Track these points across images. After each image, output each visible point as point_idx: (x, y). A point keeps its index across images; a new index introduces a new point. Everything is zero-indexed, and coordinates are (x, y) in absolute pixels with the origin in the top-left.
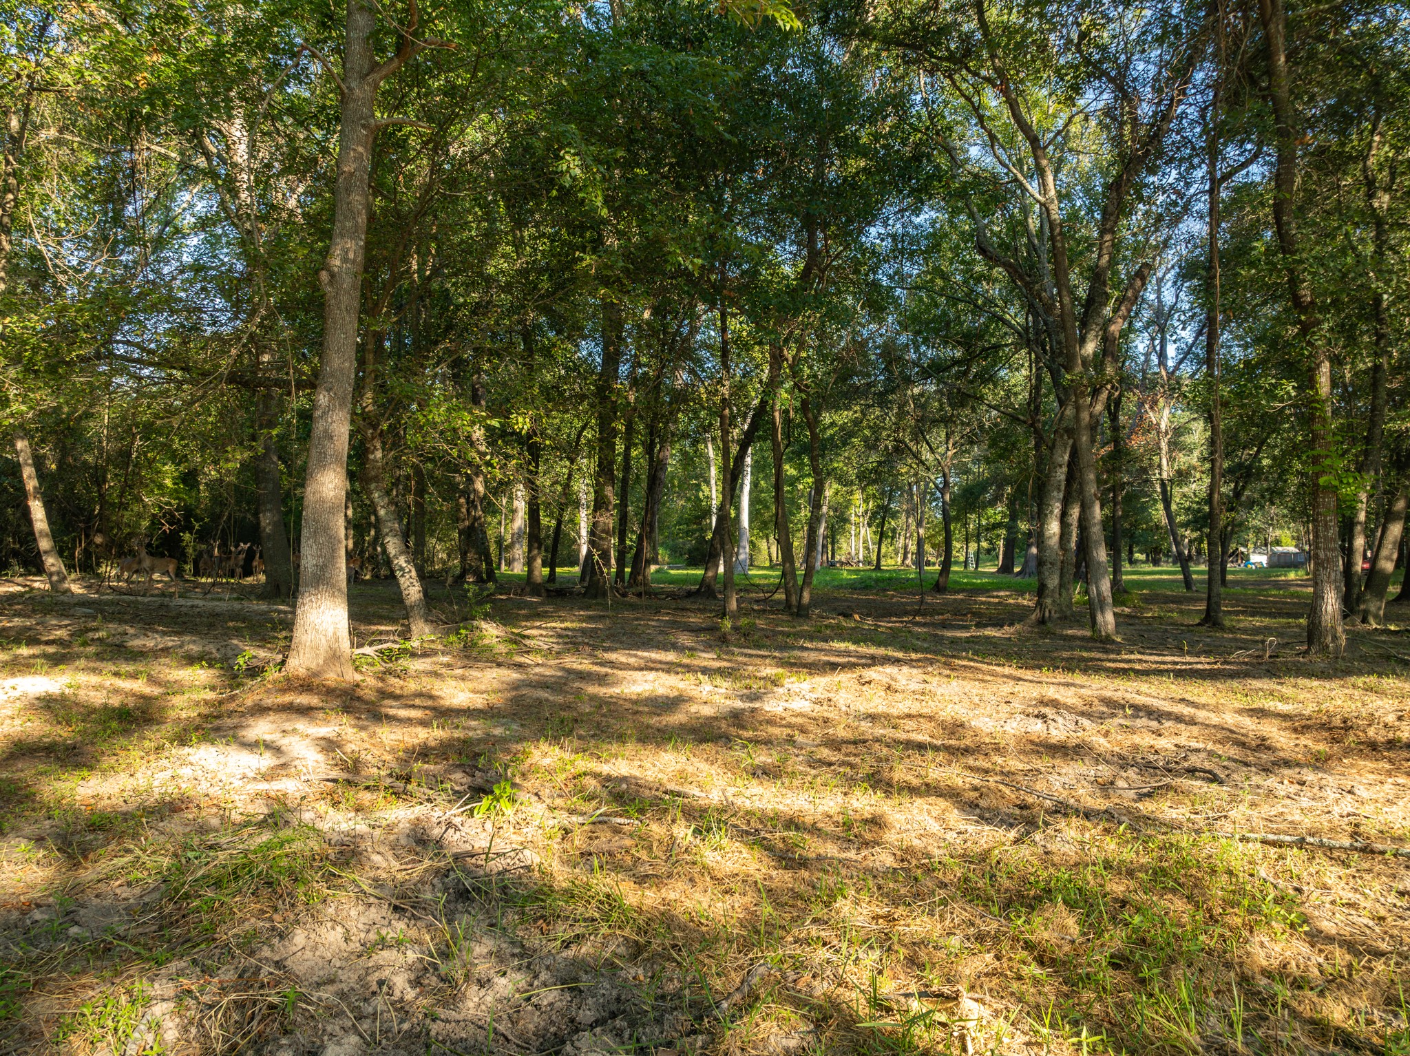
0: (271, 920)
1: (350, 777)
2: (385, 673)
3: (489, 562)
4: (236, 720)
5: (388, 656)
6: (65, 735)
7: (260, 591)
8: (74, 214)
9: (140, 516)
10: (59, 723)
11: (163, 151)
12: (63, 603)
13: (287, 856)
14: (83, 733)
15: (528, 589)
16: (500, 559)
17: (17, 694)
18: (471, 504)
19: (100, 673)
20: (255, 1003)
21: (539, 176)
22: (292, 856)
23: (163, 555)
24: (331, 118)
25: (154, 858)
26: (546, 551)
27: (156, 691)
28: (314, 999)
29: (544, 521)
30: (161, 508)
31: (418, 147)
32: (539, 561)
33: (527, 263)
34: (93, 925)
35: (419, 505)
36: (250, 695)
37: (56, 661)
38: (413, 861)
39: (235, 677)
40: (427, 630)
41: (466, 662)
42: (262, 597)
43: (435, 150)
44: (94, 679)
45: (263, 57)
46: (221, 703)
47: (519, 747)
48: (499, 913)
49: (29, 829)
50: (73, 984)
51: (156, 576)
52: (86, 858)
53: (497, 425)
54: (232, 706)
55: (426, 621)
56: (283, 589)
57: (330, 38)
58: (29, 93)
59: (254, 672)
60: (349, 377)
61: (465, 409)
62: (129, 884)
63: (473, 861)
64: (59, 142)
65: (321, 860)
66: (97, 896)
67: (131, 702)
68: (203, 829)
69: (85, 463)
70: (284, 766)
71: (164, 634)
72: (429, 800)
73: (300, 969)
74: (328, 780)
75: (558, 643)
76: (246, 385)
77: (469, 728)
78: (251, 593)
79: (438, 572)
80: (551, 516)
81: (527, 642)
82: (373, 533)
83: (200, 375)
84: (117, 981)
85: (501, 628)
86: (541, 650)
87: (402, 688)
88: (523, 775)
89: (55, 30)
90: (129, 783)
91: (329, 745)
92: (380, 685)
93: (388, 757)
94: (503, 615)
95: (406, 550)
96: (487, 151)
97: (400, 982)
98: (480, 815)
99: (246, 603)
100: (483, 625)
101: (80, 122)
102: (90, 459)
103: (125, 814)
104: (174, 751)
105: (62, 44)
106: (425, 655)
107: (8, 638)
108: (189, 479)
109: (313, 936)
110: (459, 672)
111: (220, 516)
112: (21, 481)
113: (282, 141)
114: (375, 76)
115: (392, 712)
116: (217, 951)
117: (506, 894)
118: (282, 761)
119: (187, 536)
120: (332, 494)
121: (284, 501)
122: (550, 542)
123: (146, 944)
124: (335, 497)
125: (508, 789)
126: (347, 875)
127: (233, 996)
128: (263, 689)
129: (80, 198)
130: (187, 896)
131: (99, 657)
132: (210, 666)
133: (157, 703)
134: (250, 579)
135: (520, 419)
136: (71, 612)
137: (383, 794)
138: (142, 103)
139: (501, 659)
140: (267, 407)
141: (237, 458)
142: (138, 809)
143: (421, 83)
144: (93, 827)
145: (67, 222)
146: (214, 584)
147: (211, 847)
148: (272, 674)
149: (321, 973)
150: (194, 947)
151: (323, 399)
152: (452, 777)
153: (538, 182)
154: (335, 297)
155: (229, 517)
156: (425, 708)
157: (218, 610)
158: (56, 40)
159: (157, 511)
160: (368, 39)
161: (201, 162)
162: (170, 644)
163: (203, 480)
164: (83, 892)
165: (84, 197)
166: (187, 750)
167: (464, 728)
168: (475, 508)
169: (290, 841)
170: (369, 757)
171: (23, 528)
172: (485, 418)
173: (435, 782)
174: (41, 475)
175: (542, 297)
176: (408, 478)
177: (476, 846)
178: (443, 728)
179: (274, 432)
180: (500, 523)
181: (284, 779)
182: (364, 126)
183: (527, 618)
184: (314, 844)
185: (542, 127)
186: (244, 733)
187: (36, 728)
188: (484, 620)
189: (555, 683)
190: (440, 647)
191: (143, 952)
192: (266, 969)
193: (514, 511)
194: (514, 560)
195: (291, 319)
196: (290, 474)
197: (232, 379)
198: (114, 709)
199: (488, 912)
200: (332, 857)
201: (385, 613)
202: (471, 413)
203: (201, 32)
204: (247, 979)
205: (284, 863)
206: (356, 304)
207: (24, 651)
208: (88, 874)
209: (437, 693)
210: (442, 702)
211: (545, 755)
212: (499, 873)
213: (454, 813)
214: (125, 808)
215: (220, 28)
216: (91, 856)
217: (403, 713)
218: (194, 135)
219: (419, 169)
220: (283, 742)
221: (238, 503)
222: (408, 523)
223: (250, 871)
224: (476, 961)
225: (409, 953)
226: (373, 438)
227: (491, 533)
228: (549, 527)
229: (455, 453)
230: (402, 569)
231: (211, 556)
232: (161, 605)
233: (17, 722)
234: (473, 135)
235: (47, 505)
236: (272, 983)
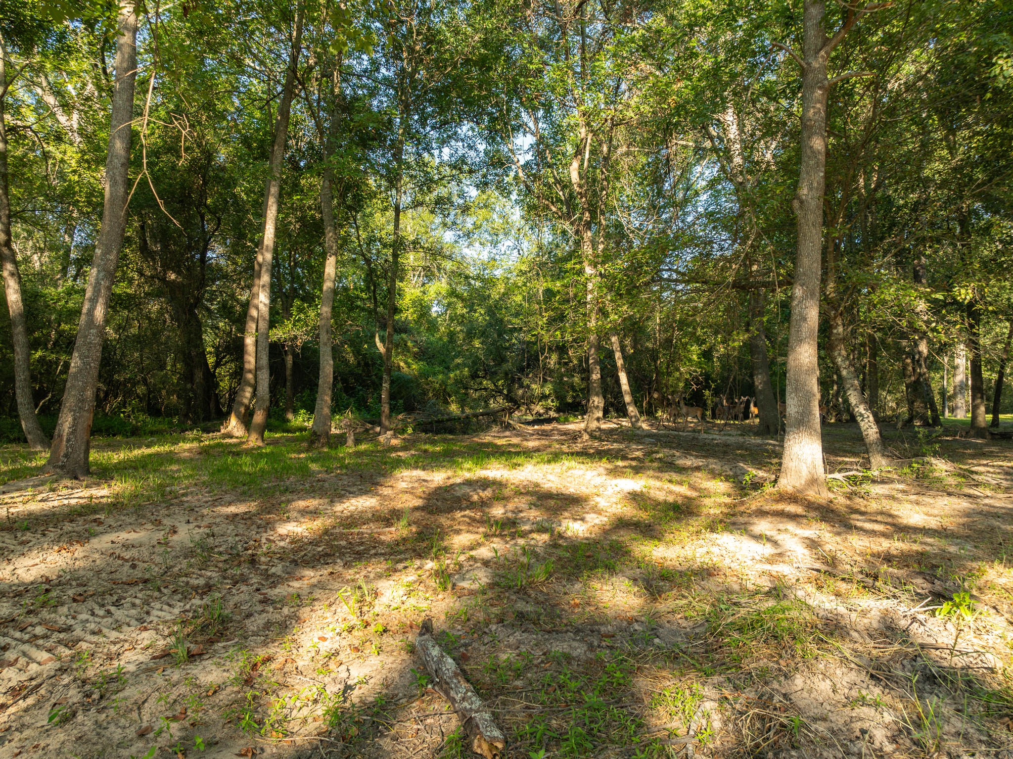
0: (777, 663)
1: (830, 569)
2: (851, 494)
3: (934, 410)
4: (746, 519)
5: (854, 481)
6: (644, 517)
7: (756, 430)
8: (636, 195)
9: (678, 379)
10: (641, 509)
11: (684, 143)
12: (638, 435)
13: (787, 620)
14: (654, 516)
15: (972, 433)
16: (944, 407)
17: (618, 489)
18: (916, 363)
19: (661, 480)
20: (771, 720)
21: (971, 85)
22: (791, 620)
23: (692, 405)
24: (794, 89)
25: (700, 604)
26: (988, 400)
27: (694, 494)
28: (813, 729)
29: (986, 375)
30: (691, 374)
31: (861, 92)
32: (982, 409)
33: (962, 160)
34: (667, 640)
35: (873, 366)
36: (754, 502)
37: (637, 470)
38: (885, 642)
39: (743, 489)
40: (884, 463)
41: (918, 489)
42: (757, 434)
43: (876, 90)
44: (658, 484)
45: (745, 62)
46: (735, 506)
47: (974, 565)
48: (965, 701)
49: (629, 573)
50: (658, 674)
51: (689, 419)
52: (660, 596)
53: (942, 298)
54: (742, 509)
55: (883, 455)
56: (772, 429)
57: (792, 32)
58: (612, 129)
59: (757, 486)
60: (817, 274)
61: (912, 288)
62: (686, 618)
63: (938, 652)
64: (628, 154)
65: (812, 628)
66: (668, 622)
67: (680, 500)
68: (729, 591)
69: (647, 348)
70: (780, 555)
71: (697, 457)
72: (895, 597)
73: (801, 704)
74: (813, 569)
75: (1006, 480)
76: (743, 288)
77: (925, 544)
78: (749, 431)
79: (891, 417)
80: (992, 370)
81: (976, 477)
82: (835, 388)
83: (713, 285)
84: (683, 679)
85: (950, 464)
86: (989, 485)
87: (865, 506)
88: (980, 589)
89: (624, 87)
90: (682, 553)
91: (813, 544)
92: (848, 502)
93: (859, 559)
94: (950, 453)
95: (863, 401)
96: (921, 78)
97: (880, 735)
98: (942, 616)
99: (747, 438)
100: (933, 460)
101: (638, 139)
102: (649, 345)
103: (681, 572)
104: (707, 535)
105: (627, 94)
106: (883, 482)
107: (611, 455)
108: (707, 355)
109: (808, 682)
110: (914, 497)
111: (728, 378)
112: (615, 361)
113: (759, 115)
114: (827, 48)
115: (859, 524)
116: (743, 676)
117: (970, 687)
118: (779, 551)
119: (707, 393)
120: (807, 360)
121: (770, 368)
122: (991, 393)
123: (698, 660)
124: (810, 362)
125: (967, 598)
126: (834, 642)
127: (756, 710)
128: (763, 499)
129: (639, 185)
130: (721, 634)
131: (660, 470)
132: (727, 480)
133: (695, 502)
134: (747, 421)
135: (963, 291)
136: (643, 441)
137: (856, 586)
138: (673, 115)
139: (951, 490)
140: (757, 302)
141: (739, 339)
142: (688, 570)
143: (863, 42)
144: (663, 578)
145: (633, 201)
146: (725, 425)
147: (735, 604)
148: (768, 489)
149: (816, 711)
150: (728, 669)
151: (798, 292)
152: (914, 581)
153: (970, 91)
154: (804, 218)
155: (734, 379)
156: (886, 523)
157: (729, 442)
158: (624, 93)
159: (688, 376)
160: (820, 23)
161: (708, 144)
162: (701, 464)
163: (715, 354)
164: (660, 617)
165: (641, 184)
166: (715, 535)
167: (921, 543)
168: (920, 366)
169: (789, 609)
170: (843, 556)
171: (616, 389)
172: (930, 294)
173: (899, 583)
174: (624, 358)
175: (978, 186)
176: (863, 345)
177: (940, 641)
178: (903, 541)
179: (765, 319)
180: (942, 378)
181: (781, 564)
182: (820, 88)
183: (973, 457)
184: (807, 616)
185: (972, 44)
186: (751, 528)
187: (629, 511)
188: (933, 457)
189: (1006, 514)
190: (895, 476)
191: (697, 665)
192: (777, 698)
193: (955, 368)
194: (957, 408)
195: (770, 238)
196: (773, 347)
197: (735, 285)
198: (670, 504)
199: (954, 698)
200: (820, 626)
201: (848, 448)
202: (916, 290)
203: (705, 59)
204: (764, 701)
205: (785, 624)
206: (820, 220)
207: (620, 463)
208: (662, 606)
209: (896, 513)
210: (900, 520)
211: (1000, 575)
212: (962, 669)
213: (917, 609)
214: (680, 568)
215: (717, 52)
216: (663, 596)
217: (868, 526)
218: (703, 127)
219: (863, 108)
220: (779, 537)
221: (740, 369)
222: (864, 379)
223: (761, 626)
224: (945, 737)
225: (885, 714)
226: (835, 317)
227: (935, 386)
228: (990, 380)
229: (904, 323)
230: (861, 415)
231: (722, 405)
232: (694, 438)
233: (619, 506)
234: (909, 68)
235: (628, 374)
236: (782, 709)
